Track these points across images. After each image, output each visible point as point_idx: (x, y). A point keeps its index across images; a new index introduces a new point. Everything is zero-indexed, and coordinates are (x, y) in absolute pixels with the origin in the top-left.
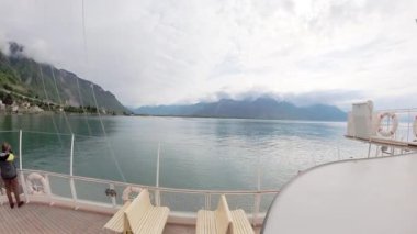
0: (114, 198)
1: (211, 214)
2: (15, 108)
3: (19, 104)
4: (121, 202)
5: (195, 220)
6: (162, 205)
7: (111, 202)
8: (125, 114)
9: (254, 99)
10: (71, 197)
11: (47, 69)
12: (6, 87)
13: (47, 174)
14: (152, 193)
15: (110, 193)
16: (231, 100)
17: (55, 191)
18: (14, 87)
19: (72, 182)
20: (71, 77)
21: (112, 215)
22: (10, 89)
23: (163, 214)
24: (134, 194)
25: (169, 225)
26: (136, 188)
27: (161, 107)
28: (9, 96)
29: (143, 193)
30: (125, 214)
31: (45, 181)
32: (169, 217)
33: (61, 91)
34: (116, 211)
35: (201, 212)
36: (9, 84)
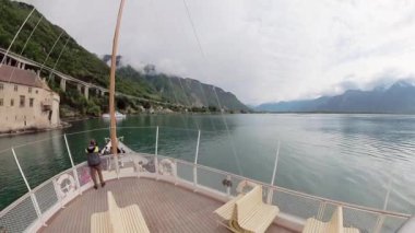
0: (229, 189)
1: (320, 225)
2: (152, 110)
3: (154, 108)
4: (235, 193)
5: (303, 227)
6: (273, 204)
7: (226, 192)
8: (242, 112)
9: (387, 87)
10: (193, 181)
11: (175, 80)
12: (145, 97)
13: (176, 160)
14: (265, 190)
15: (226, 183)
16: (359, 91)
17: (180, 174)
18: (151, 96)
19: (195, 169)
20: (195, 83)
21: (224, 203)
22: (148, 98)
23: (272, 213)
24: (248, 188)
25: (275, 225)
26: (251, 183)
27: (282, 103)
28: (148, 103)
29: (257, 188)
30: (236, 206)
31: (174, 166)
32: (277, 218)
33: (188, 95)
34: (228, 200)
35: (311, 220)
36: (148, 95)
